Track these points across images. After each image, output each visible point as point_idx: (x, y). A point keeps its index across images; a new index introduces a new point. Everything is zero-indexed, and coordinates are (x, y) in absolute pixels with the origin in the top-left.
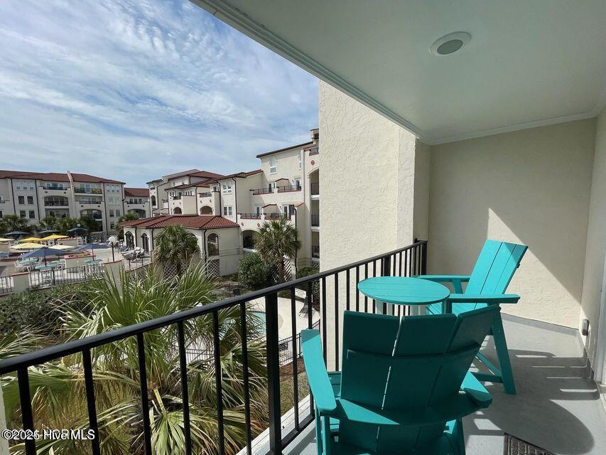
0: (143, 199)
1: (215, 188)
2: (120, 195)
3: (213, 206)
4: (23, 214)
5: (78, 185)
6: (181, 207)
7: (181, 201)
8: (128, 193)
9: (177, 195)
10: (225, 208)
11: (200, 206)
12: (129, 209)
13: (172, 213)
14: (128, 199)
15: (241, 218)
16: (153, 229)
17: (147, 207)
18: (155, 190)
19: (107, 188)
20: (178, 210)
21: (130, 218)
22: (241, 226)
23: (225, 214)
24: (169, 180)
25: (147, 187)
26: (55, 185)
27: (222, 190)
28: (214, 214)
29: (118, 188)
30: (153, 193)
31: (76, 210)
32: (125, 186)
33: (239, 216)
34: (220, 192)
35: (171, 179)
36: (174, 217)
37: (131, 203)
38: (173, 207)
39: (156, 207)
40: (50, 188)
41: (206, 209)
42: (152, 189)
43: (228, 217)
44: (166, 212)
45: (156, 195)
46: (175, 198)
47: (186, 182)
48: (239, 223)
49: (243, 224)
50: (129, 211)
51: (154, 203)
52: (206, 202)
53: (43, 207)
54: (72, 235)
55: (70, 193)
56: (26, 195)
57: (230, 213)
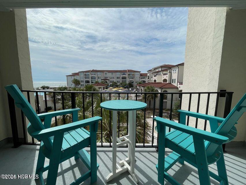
0: (146, 77)
1: (170, 71)
2: (139, 76)
3: (167, 79)
4: (117, 81)
5: (129, 73)
6: (156, 80)
7: (156, 77)
8: (141, 75)
9: (156, 75)
10: (173, 80)
11: (163, 79)
12: (141, 80)
13: (153, 82)
14: (141, 77)
15: (179, 84)
16: (144, 87)
17: (146, 80)
18: (149, 74)
19: (136, 73)
20: (155, 81)
21: (140, 83)
22: (179, 88)
23: (173, 82)
24: (154, 69)
25: (147, 73)
26: (124, 73)
27: (172, 72)
28: (168, 82)
29: (139, 73)
30: (148, 75)
31: (128, 81)
32: (141, 73)
33: (178, 83)
34: (171, 73)
35: (155, 69)
36: (154, 83)
37: (142, 78)
38: (154, 80)
39: (149, 80)
40: (123, 74)
41: (165, 80)
42: (148, 73)
43: (173, 84)
44: (151, 81)
45: (149, 75)
46: (155, 76)
47: (160, 70)
48: (178, 86)
49: (180, 87)
50: (141, 81)
51: (148, 79)
52: (165, 77)
53: (121, 80)
54: (125, 88)
55: (127, 76)
56: (118, 76)
57: (175, 82)
